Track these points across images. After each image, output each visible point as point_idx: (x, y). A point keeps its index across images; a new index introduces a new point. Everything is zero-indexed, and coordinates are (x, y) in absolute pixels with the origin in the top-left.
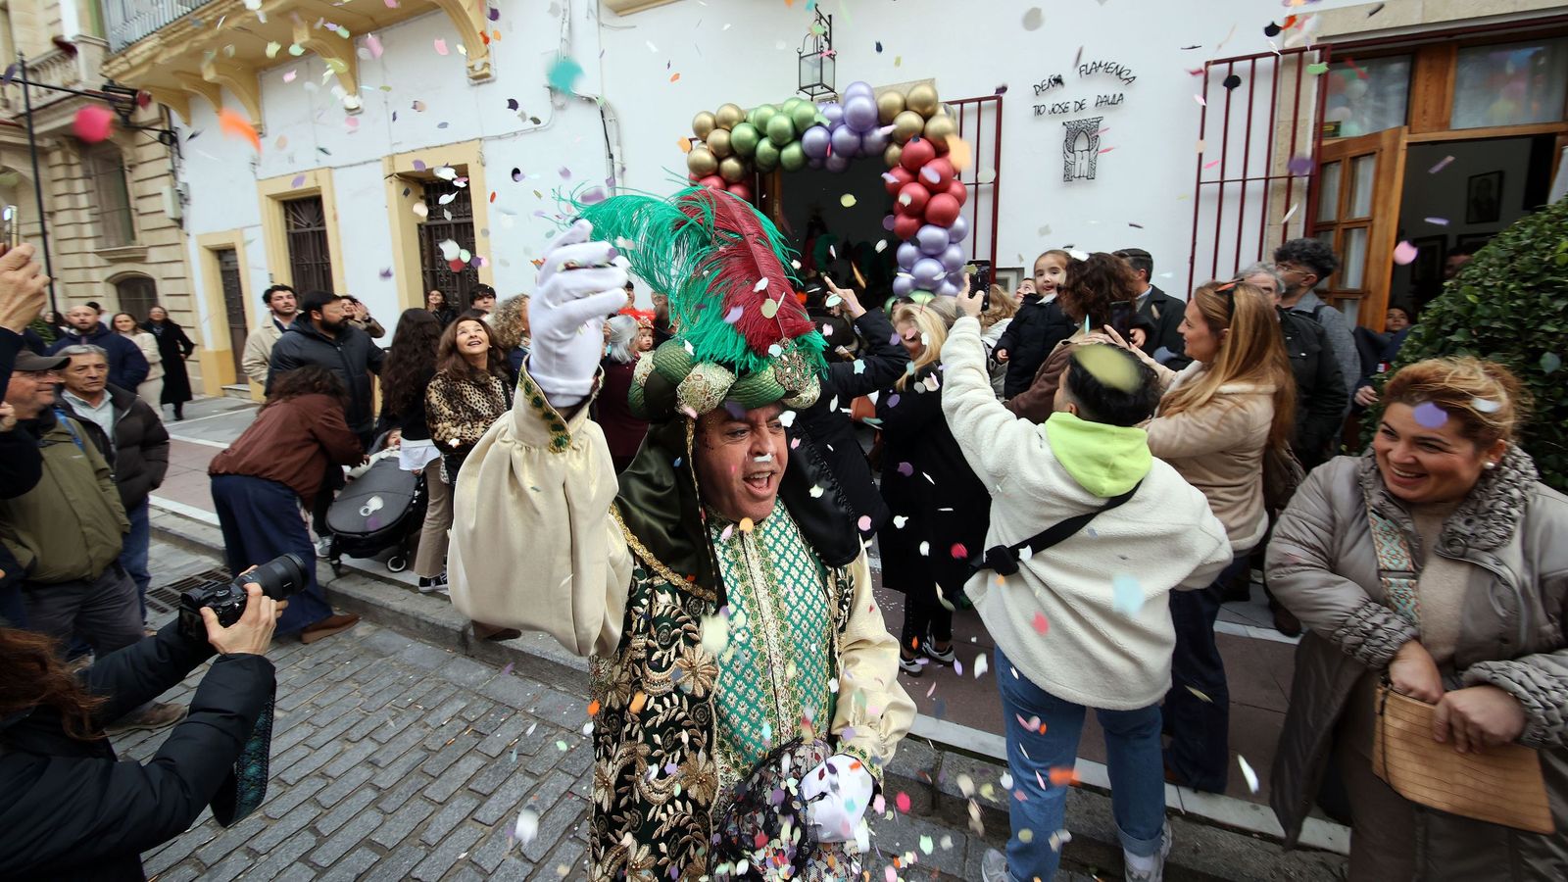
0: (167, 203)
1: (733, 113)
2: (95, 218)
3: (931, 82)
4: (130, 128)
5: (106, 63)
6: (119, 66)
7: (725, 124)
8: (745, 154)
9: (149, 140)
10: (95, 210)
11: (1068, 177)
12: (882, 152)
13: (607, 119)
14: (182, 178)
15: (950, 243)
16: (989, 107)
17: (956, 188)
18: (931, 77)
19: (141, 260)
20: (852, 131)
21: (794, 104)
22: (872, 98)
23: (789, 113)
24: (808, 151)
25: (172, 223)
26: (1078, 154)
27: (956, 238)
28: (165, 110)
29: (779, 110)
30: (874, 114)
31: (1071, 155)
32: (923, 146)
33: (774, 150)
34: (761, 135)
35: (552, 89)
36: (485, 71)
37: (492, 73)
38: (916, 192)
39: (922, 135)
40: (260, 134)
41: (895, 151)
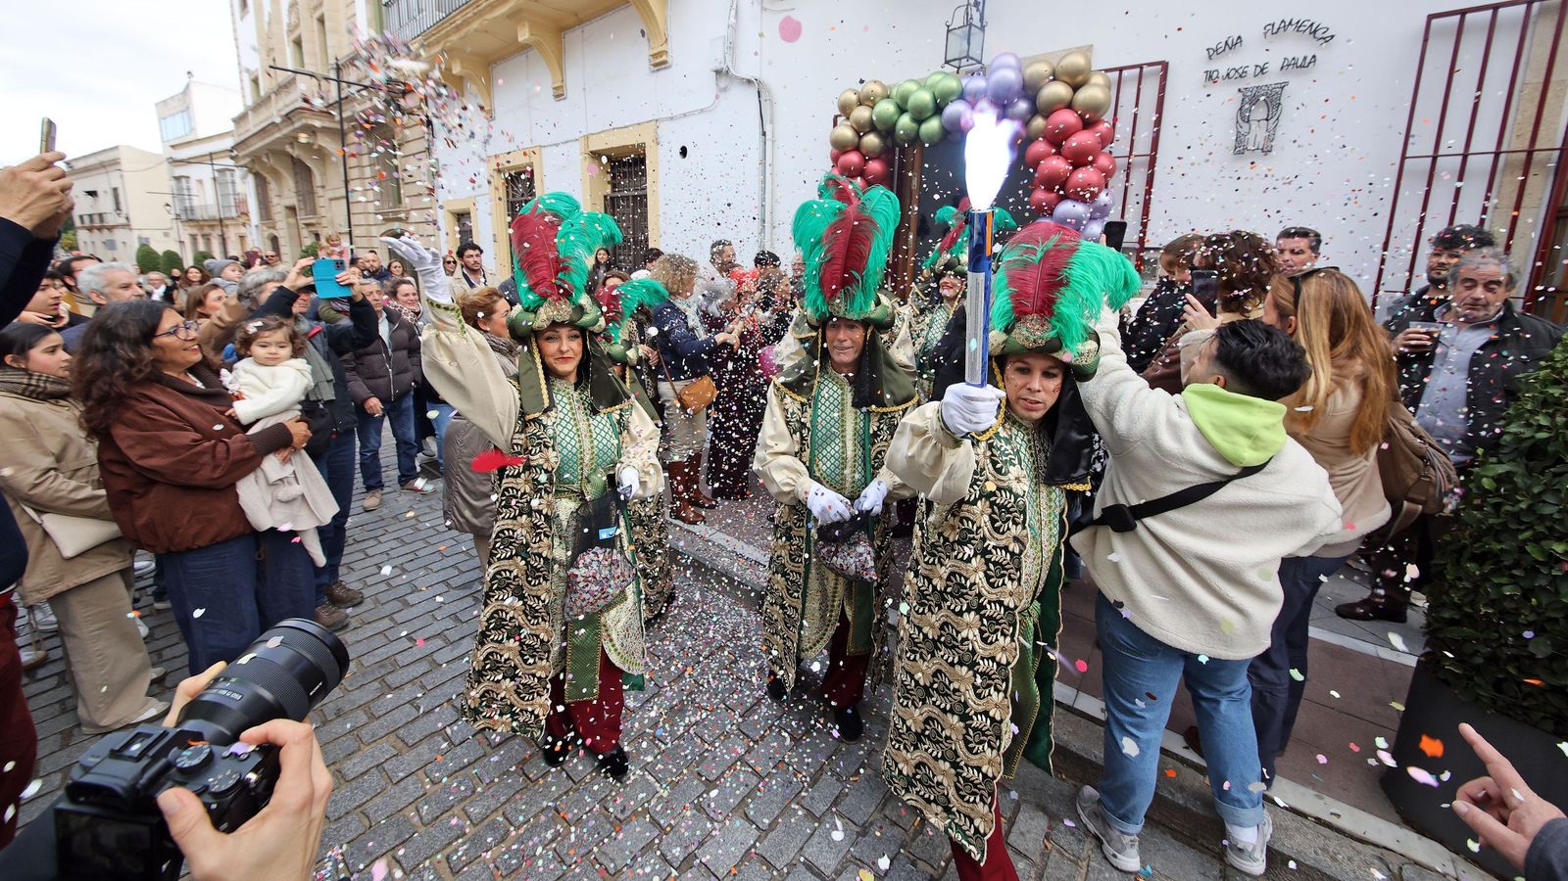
0: (423, 174)
1: (878, 89)
3: (1087, 50)
7: (868, 101)
8: (886, 130)
11: (1240, 148)
12: (1025, 125)
13: (762, 99)
15: (1093, 218)
16: (1151, 74)
17: (1103, 161)
18: (1088, 43)
19: (403, 220)
21: (938, 77)
22: (1020, 70)
23: (931, 88)
24: (947, 127)
26: (1254, 125)
27: (1099, 214)
29: (922, 85)
30: (1017, 86)
31: (1246, 126)
32: (1068, 118)
33: (914, 125)
34: (902, 110)
35: (718, 72)
36: (664, 58)
37: (669, 60)
38: (1058, 164)
39: (1070, 106)
40: (490, 118)
41: (1039, 123)
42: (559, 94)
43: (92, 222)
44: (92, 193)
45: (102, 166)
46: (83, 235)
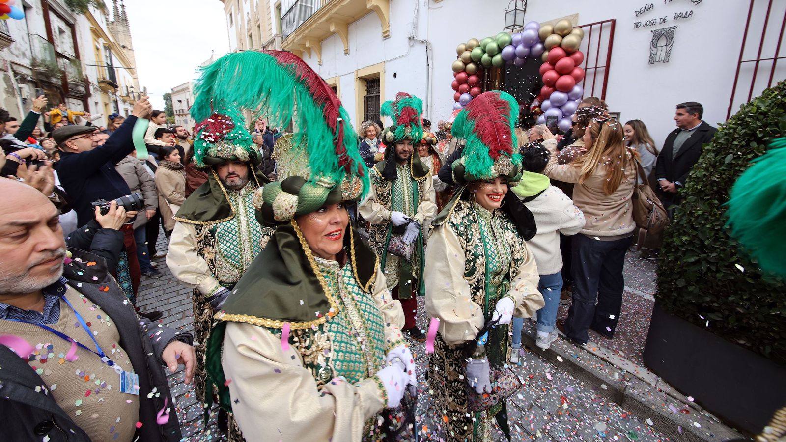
1: (474, 43)
5: (282, 43)
6: (285, 44)
7: (469, 48)
8: (476, 61)
11: (651, 62)
12: (541, 55)
13: (428, 49)
15: (568, 100)
16: (607, 26)
17: (575, 72)
18: (575, 13)
20: (526, 46)
21: (501, 35)
22: (537, 30)
23: (497, 40)
24: (505, 59)
26: (660, 48)
27: (573, 98)
29: (493, 39)
30: (536, 37)
31: (655, 49)
32: (559, 51)
33: (490, 58)
34: (484, 52)
35: (410, 38)
36: (388, 34)
37: (390, 34)
38: (552, 74)
39: (560, 46)
40: (320, 65)
41: (546, 54)
42: (347, 53)
43: (180, 112)
44: (180, 101)
45: (183, 90)
46: (177, 118)
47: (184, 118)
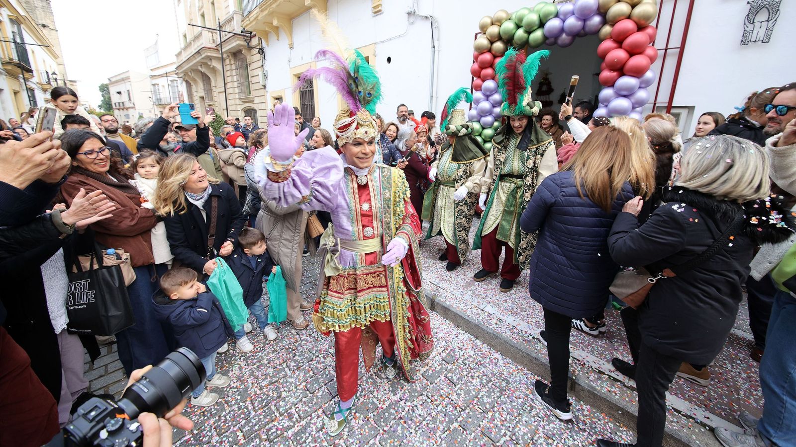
0: (260, 79)
1: (504, 15)
2: (239, 85)
4: (250, 48)
5: (243, 21)
6: (247, 22)
7: (498, 22)
8: (508, 39)
9: (255, 53)
10: (239, 82)
11: (745, 42)
12: (598, 31)
13: (434, 26)
14: (266, 68)
15: (640, 88)
17: (649, 51)
19: (252, 102)
20: (579, 19)
21: (542, 6)
23: (538, 12)
24: (547, 35)
25: (263, 87)
26: (757, 25)
27: (645, 85)
28: (260, 39)
29: (531, 10)
30: (595, 7)
31: (751, 27)
32: (629, 25)
33: (526, 35)
34: (518, 27)
35: (409, 14)
36: (380, 8)
37: (382, 9)
38: (619, 54)
39: (629, 17)
40: (291, 48)
41: (607, 29)
43: (119, 106)
44: (119, 93)
45: (123, 80)
46: (116, 112)
47: (125, 112)
